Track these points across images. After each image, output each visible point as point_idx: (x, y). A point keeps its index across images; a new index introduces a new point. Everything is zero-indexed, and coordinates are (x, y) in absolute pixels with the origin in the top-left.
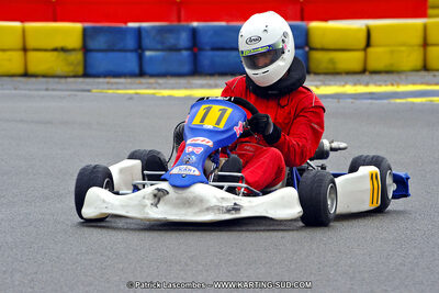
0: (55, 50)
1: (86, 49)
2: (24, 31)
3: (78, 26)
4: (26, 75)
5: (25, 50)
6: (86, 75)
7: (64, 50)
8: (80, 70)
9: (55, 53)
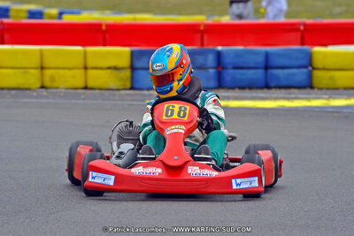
0: (109, 68)
1: (133, 68)
2: (85, 53)
3: (127, 49)
4: (86, 88)
5: (86, 68)
6: (132, 88)
7: (116, 68)
8: (128, 84)
9: (109, 71)
